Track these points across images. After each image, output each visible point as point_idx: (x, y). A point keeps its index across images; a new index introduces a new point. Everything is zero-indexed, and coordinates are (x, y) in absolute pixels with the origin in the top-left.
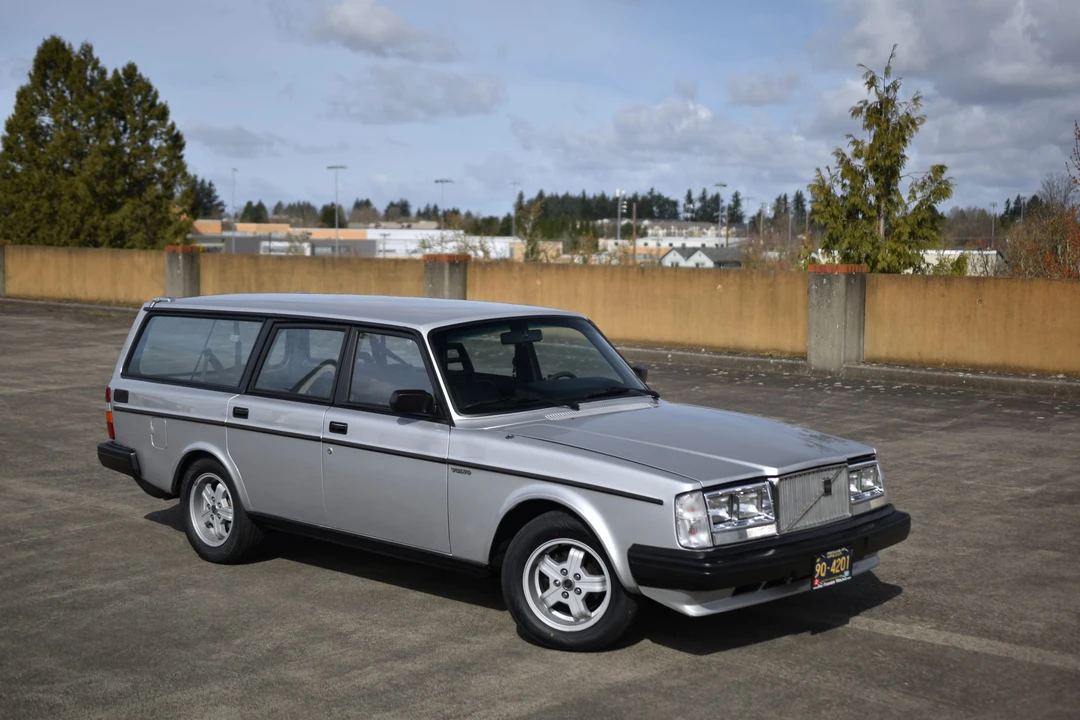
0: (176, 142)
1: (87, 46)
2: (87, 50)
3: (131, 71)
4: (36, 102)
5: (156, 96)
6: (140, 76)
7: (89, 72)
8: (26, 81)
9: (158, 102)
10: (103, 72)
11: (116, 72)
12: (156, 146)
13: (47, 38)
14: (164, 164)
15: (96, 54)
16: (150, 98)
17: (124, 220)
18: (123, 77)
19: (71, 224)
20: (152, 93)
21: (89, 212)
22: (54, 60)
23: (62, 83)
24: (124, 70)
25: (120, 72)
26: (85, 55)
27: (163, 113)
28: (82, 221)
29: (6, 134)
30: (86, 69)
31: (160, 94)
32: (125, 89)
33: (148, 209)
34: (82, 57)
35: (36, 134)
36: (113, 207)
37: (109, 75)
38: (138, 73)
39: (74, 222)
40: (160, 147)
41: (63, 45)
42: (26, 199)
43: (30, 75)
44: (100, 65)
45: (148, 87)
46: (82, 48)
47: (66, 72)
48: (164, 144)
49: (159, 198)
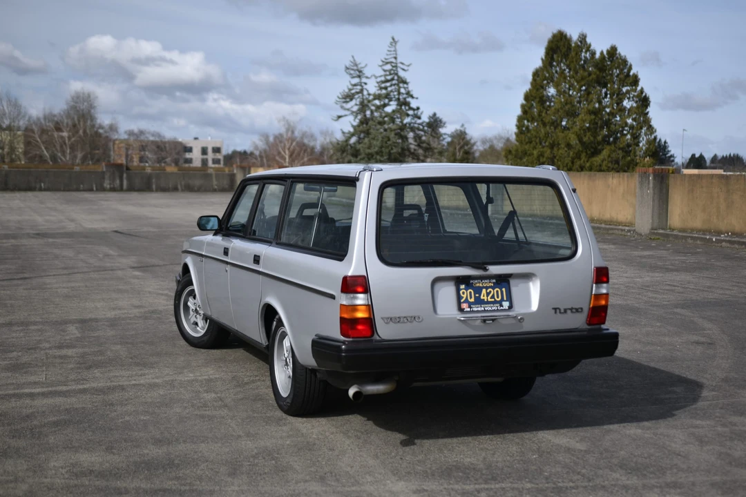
0: (644, 102)
1: (583, 35)
2: (583, 38)
3: (613, 51)
4: (545, 78)
5: (630, 68)
6: (620, 54)
7: (583, 54)
9: (631, 73)
10: (593, 54)
11: (602, 53)
12: (628, 107)
13: (555, 32)
14: (634, 120)
15: (588, 40)
16: (626, 71)
17: (603, 161)
18: (606, 56)
19: (565, 165)
20: (628, 66)
21: (578, 156)
22: (559, 47)
23: (564, 64)
24: (608, 51)
25: (605, 53)
26: (581, 42)
27: (635, 81)
28: (573, 163)
29: (524, 102)
30: (582, 51)
31: (633, 67)
32: (608, 65)
33: (621, 153)
34: (579, 43)
35: (543, 100)
36: (596, 152)
37: (598, 55)
38: (618, 52)
39: (567, 164)
40: (632, 107)
41: (566, 36)
42: (534, 148)
43: (542, 59)
44: (592, 48)
45: (625, 62)
46: (579, 37)
47: (566, 56)
48: (635, 105)
49: (629, 145)
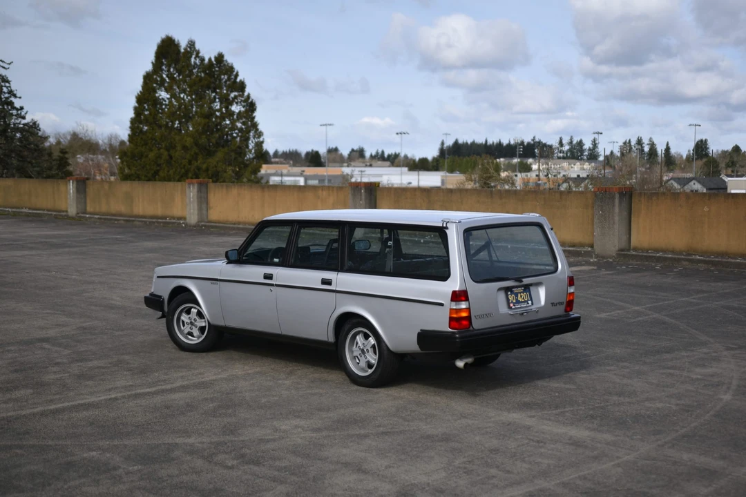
0: (251, 107)
1: (191, 42)
2: (192, 44)
3: (220, 58)
4: (156, 82)
5: (237, 75)
6: (226, 61)
7: (193, 60)
8: (149, 68)
9: (238, 80)
10: (202, 60)
11: (210, 59)
12: (237, 111)
13: (164, 36)
14: (243, 123)
15: (197, 46)
16: (233, 77)
17: (217, 163)
18: (215, 62)
19: (182, 166)
20: (235, 73)
21: (195, 157)
22: (167, 50)
23: (174, 68)
24: (215, 57)
25: (213, 59)
26: (190, 48)
27: (242, 87)
28: (190, 163)
29: (136, 105)
30: (191, 57)
31: (239, 74)
32: (217, 71)
33: (233, 155)
34: (189, 49)
35: (157, 102)
36: (209, 153)
37: (207, 61)
38: (225, 59)
39: (185, 166)
40: (240, 111)
41: (174, 41)
42: (151, 150)
43: (152, 63)
44: (200, 55)
45: (232, 68)
46: (189, 43)
47: (177, 61)
48: (243, 109)
49: (239, 147)
